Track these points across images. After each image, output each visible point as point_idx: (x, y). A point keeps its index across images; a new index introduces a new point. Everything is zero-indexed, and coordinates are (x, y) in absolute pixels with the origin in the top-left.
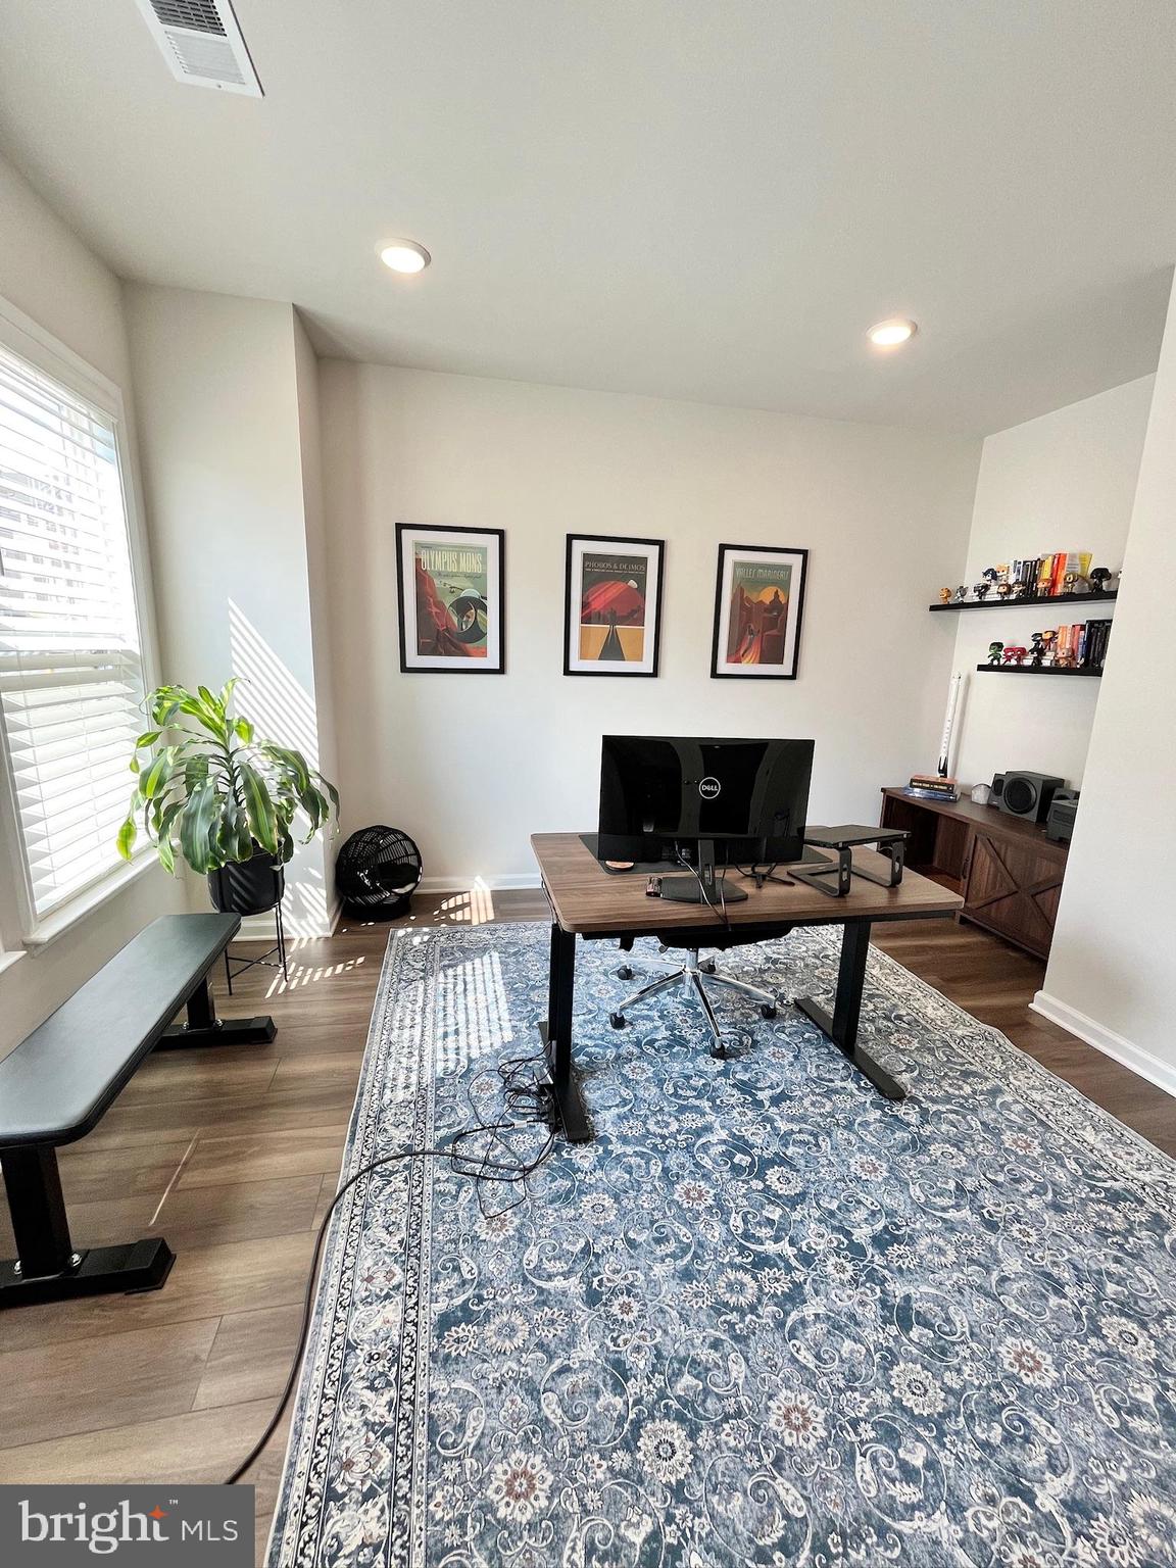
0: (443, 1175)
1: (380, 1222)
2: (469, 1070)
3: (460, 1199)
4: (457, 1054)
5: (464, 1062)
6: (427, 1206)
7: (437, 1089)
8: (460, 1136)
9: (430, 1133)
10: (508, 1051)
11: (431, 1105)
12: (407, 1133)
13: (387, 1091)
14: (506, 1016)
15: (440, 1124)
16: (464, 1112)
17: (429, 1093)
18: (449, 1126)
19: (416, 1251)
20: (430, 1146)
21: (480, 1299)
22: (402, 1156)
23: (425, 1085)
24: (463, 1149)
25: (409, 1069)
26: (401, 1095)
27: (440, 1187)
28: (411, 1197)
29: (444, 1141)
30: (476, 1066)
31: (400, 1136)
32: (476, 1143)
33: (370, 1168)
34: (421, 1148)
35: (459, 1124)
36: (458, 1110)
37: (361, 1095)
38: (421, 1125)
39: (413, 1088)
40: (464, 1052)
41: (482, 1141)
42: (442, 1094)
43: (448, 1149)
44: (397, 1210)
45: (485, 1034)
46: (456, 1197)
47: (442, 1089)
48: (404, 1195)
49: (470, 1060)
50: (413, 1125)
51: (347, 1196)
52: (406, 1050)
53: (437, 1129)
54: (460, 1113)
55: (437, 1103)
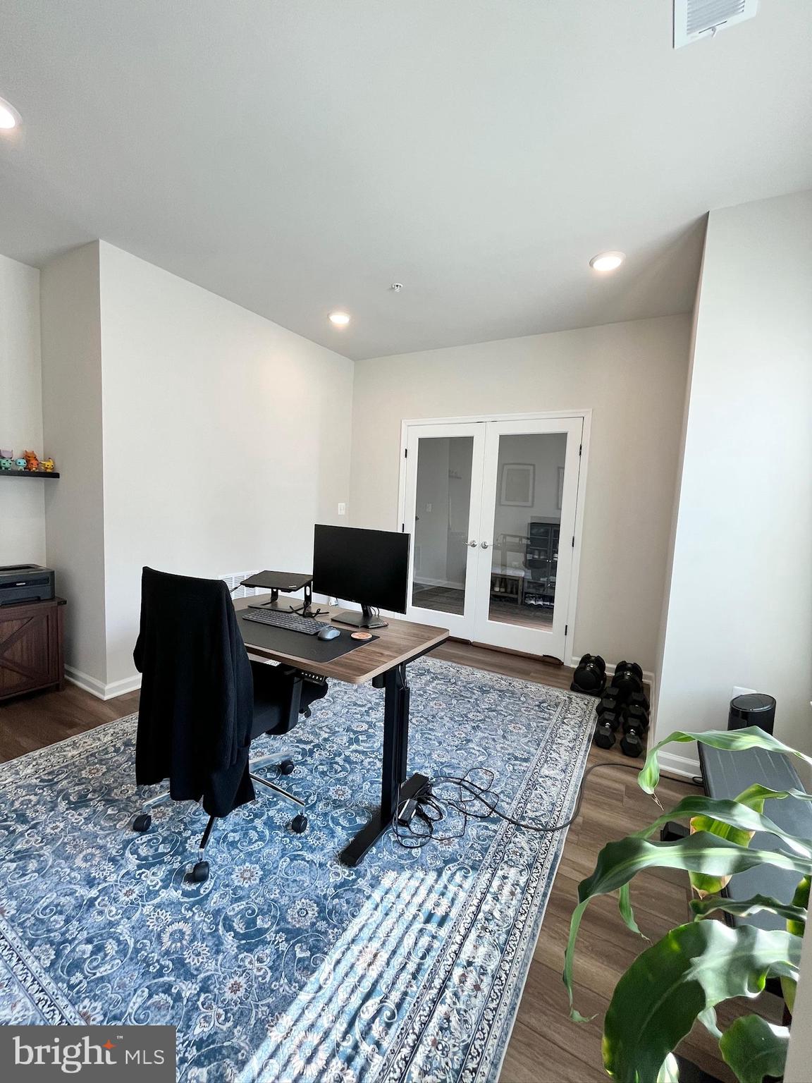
0: (504, 804)
1: (545, 802)
2: (446, 862)
3: (500, 790)
4: (446, 887)
5: (446, 875)
6: (518, 796)
7: (480, 861)
8: (483, 818)
9: (501, 831)
10: (402, 862)
11: (492, 850)
12: (517, 840)
13: (522, 884)
14: (368, 906)
15: (491, 833)
16: (472, 832)
17: (489, 861)
18: (487, 828)
19: (530, 783)
20: (505, 823)
21: (509, 759)
22: (525, 826)
23: (489, 870)
24: (485, 810)
25: (496, 899)
26: (512, 873)
27: (508, 800)
28: (526, 804)
29: (495, 821)
30: (439, 863)
31: (521, 840)
32: (476, 810)
33: (546, 830)
34: (510, 826)
35: (480, 826)
36: (475, 835)
37: (545, 895)
38: (505, 839)
39: (500, 873)
40: (439, 887)
41: (473, 809)
42: (479, 855)
43: (494, 815)
44: (535, 802)
45: (406, 896)
46: (502, 792)
47: (477, 859)
48: (529, 806)
49: (440, 872)
50: (510, 842)
51: (562, 823)
52: (492, 926)
53: (495, 831)
54: (474, 833)
55: (486, 850)
